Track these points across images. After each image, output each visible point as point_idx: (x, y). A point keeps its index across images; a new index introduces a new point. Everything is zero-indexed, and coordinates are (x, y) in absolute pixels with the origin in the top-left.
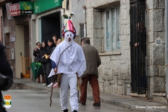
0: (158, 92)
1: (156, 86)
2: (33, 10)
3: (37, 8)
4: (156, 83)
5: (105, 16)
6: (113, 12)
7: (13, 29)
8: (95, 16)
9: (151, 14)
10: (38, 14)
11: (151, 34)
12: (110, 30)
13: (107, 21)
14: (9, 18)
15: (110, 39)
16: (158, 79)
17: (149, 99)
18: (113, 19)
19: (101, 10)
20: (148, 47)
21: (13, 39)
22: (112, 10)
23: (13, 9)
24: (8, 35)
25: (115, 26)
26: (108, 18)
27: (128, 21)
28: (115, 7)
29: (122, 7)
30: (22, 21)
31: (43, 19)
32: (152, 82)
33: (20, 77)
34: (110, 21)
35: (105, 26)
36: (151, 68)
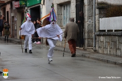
0: (89, 46)
1: (88, 44)
2: (26, 5)
3: (28, 4)
4: (88, 42)
5: (63, 8)
6: (67, 6)
7: (15, 14)
8: (58, 8)
9: (86, 8)
10: (29, 7)
11: (86, 18)
12: (65, 16)
13: (64, 11)
14: (14, 9)
15: (65, 20)
16: (89, 40)
17: (85, 50)
18: (67, 10)
19: (61, 5)
20: (85, 24)
21: (16, 19)
22: (67, 5)
23: (16, 4)
24: (13, 17)
25: (68, 13)
27: (75, 11)
28: (68, 3)
29: (72, 4)
30: (21, 11)
31: (31, 9)
32: (86, 42)
33: (19, 38)
35: (63, 13)
36: (86, 34)
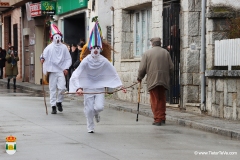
0: (192, 102)
1: (190, 96)
2: (55, 11)
3: (59, 9)
4: (190, 92)
5: (134, 18)
6: (143, 14)
7: (32, 30)
8: (123, 18)
9: (186, 17)
10: (61, 15)
11: (185, 39)
12: (140, 34)
13: (137, 24)
14: (29, 18)
15: (139, 43)
16: (192, 87)
17: (182, 109)
18: (143, 21)
19: (130, 11)
20: (182, 53)
21: (32, 42)
22: (143, 12)
23: (33, 9)
24: (27, 37)
25: (145, 29)
26: (138, 20)
27: (161, 24)
28: (146, 8)
29: (154, 9)
30: (42, 23)
31: (66, 20)
32: (185, 92)
33: (39, 83)
34: (140, 23)
35: (134, 29)
36: (185, 75)
